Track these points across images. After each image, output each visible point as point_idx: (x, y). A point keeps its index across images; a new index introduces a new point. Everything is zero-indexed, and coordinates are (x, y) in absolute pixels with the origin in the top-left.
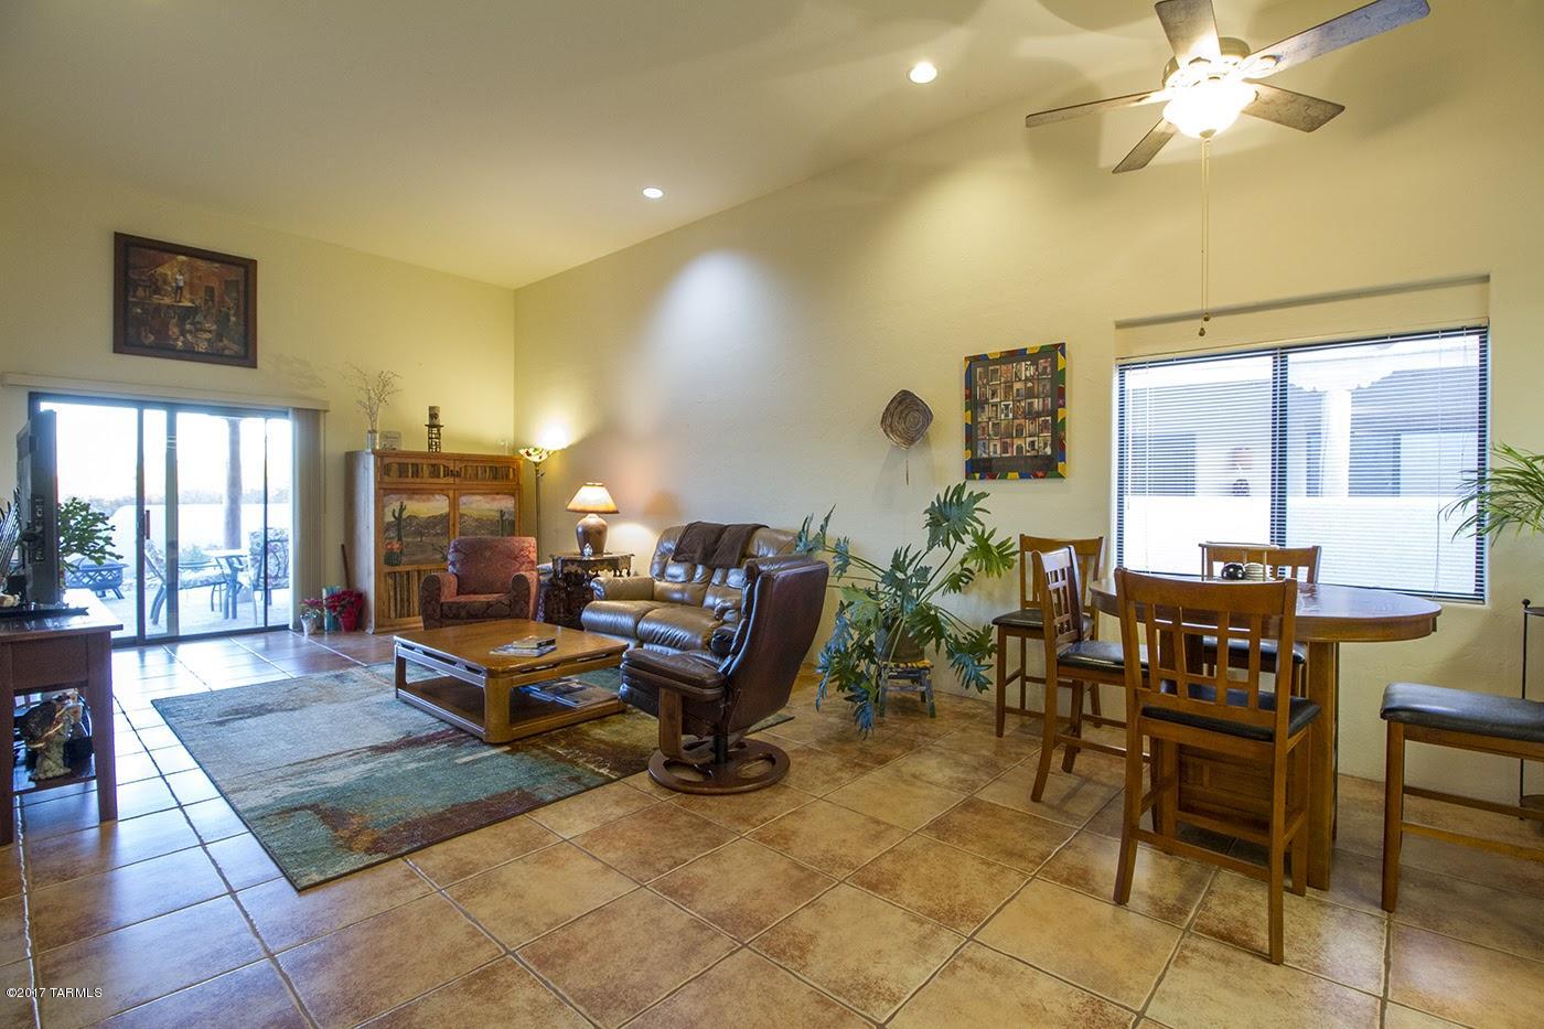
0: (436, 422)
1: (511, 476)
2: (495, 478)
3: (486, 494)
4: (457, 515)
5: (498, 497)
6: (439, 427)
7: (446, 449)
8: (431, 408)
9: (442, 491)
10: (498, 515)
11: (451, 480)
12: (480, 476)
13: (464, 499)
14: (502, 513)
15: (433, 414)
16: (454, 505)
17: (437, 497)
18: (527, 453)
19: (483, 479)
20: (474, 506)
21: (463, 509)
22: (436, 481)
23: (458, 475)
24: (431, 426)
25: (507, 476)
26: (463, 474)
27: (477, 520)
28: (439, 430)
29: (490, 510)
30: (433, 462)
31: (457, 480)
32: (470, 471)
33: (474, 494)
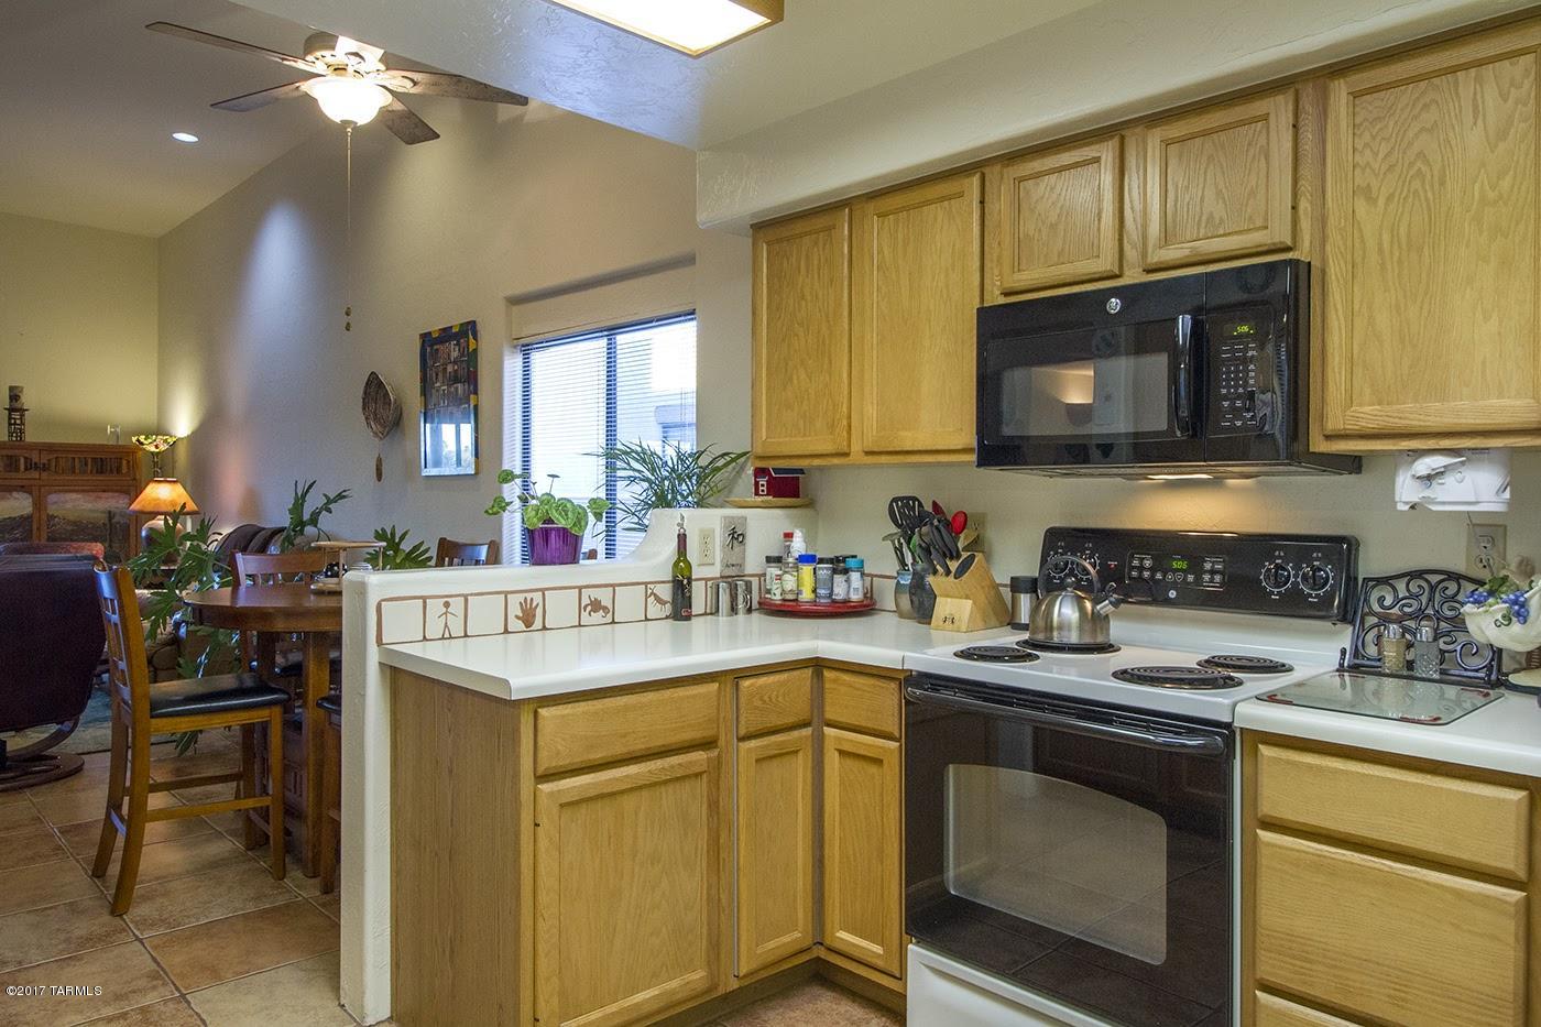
0: (17, 405)
1: (124, 470)
2: (101, 472)
3: (88, 491)
4: (44, 517)
5: (106, 495)
6: (22, 411)
7: (31, 436)
8: (12, 389)
9: (22, 488)
10: (106, 516)
11: (35, 475)
12: (77, 471)
13: (53, 498)
14: (111, 515)
15: (15, 395)
16: (39, 504)
17: (15, 494)
18: (138, 440)
19: (85, 472)
20: (69, 506)
21: (52, 510)
22: (13, 475)
23: (45, 468)
24: (11, 410)
25: (119, 470)
26: (53, 468)
27: (75, 523)
28: (22, 416)
29: (91, 511)
30: (10, 453)
31: (45, 475)
32: (62, 463)
33: (66, 491)
